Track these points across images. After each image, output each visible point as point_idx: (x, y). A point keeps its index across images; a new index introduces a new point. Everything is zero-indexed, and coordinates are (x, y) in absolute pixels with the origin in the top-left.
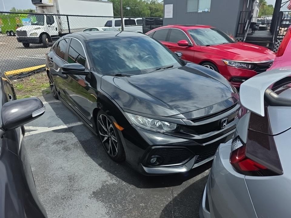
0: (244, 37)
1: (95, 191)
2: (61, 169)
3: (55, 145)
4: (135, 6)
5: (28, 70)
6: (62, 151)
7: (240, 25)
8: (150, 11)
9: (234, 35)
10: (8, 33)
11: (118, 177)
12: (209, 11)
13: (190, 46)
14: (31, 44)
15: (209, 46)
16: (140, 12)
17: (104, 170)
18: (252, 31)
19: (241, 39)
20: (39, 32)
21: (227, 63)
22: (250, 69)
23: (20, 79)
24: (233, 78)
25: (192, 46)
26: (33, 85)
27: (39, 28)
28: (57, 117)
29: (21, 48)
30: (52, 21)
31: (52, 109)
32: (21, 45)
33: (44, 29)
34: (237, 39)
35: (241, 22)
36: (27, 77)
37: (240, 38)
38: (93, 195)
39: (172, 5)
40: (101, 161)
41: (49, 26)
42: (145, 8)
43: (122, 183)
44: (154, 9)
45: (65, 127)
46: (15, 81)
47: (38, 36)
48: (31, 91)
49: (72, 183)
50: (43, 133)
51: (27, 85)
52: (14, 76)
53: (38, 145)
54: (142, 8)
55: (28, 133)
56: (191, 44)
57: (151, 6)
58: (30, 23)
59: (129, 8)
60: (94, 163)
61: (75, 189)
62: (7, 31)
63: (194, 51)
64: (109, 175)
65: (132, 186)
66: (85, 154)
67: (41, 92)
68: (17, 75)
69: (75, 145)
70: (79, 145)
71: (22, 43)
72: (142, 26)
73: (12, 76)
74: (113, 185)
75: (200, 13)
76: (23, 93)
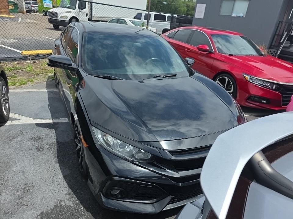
0: (278, 50)
1: (45, 212)
2: (22, 174)
3: (30, 142)
4: (172, 2)
5: (45, 52)
6: (34, 150)
7: (276, 36)
8: (187, 8)
9: (267, 47)
10: (44, 13)
11: (78, 199)
12: (244, 16)
13: (211, 53)
14: (60, 27)
15: (232, 55)
16: (176, 9)
17: (66, 185)
18: (290, 44)
19: (274, 52)
20: (70, 16)
21: (248, 78)
22: (274, 90)
23: (33, 61)
24: (252, 96)
25: (213, 53)
26: (43, 69)
27: (70, 12)
28: (48, 108)
29: (50, 29)
30: (83, 6)
31: (47, 98)
32: (51, 26)
33: (75, 13)
34: (271, 52)
35: (279, 33)
36: (41, 59)
37: (274, 50)
38: (39, 217)
39: (205, 5)
40: (68, 173)
41: (80, 11)
42: (183, 5)
43: (79, 207)
44: (191, 7)
45: (50, 121)
46: (28, 61)
47: (68, 19)
48: (38, 75)
49: (25, 194)
50: (25, 124)
51: (37, 67)
52: (30, 56)
53: (13, 138)
54: (179, 5)
55: (11, 121)
56: (212, 50)
57: (188, 3)
58: (52, 5)
59: (165, 3)
60: (59, 174)
61: (25, 203)
62: (44, 11)
63: (214, 59)
64: (69, 193)
65: (90, 214)
66: (56, 159)
67: (47, 77)
68: (33, 55)
69: (50, 145)
70: (55, 146)
71: (52, 24)
72: (170, 23)
73: (28, 56)
74: (68, 208)
75: (234, 17)
76: (30, 75)
